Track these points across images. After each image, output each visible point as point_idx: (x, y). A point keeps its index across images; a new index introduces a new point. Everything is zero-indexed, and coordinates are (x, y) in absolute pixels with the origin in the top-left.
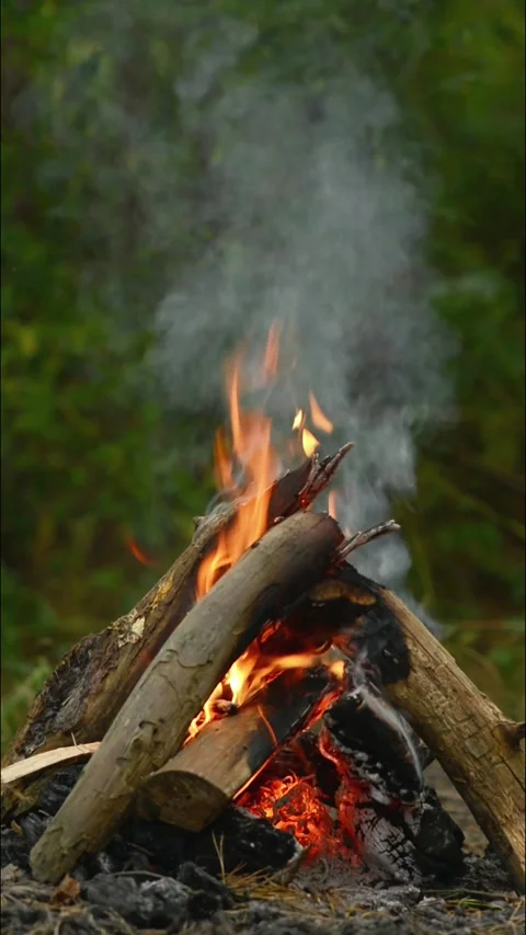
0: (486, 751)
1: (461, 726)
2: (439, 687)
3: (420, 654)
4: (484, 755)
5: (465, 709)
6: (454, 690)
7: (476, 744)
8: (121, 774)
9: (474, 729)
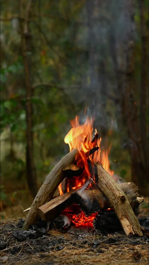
0: (117, 202)
1: (112, 197)
2: (108, 188)
3: (104, 181)
4: (116, 203)
5: (113, 193)
6: (111, 189)
7: (114, 201)
8: (34, 208)
9: (115, 198)
